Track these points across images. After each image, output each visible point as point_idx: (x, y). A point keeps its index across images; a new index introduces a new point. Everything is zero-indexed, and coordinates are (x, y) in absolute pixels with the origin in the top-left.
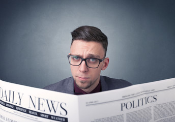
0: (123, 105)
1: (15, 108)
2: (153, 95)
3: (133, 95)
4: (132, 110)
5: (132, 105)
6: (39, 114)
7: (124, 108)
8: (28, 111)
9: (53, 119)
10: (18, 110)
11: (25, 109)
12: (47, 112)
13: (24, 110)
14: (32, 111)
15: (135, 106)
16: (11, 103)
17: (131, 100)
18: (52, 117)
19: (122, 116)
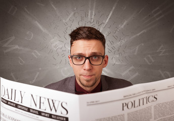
0: (124, 105)
1: (16, 106)
2: (153, 94)
3: (134, 94)
4: (133, 110)
5: (133, 104)
6: (40, 113)
7: (125, 108)
8: (29, 110)
9: (54, 119)
10: (20, 109)
11: (27, 107)
12: (48, 111)
13: (25, 109)
14: (33, 110)
15: (136, 106)
16: (13, 101)
17: (132, 100)
18: (53, 116)
19: (123, 115)
